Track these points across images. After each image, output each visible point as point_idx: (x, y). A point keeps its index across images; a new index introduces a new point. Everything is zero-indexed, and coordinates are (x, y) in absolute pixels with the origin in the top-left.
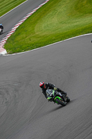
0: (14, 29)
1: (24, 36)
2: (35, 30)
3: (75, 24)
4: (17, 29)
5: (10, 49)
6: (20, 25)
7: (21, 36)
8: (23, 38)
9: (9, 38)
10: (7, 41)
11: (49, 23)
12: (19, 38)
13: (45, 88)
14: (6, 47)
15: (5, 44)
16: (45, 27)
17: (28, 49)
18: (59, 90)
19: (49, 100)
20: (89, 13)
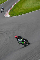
0: (13, 6)
1: (18, 9)
2: (22, 6)
4: (14, 6)
5: (11, 15)
6: (16, 4)
7: (16, 9)
8: (17, 10)
9: (11, 10)
10: (10, 11)
11: (28, 3)
12: (15, 10)
14: (9, 14)
15: (9, 12)
16: (26, 5)
17: (19, 15)
18: (24, 39)
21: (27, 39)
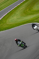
2: (7, 22)
3: (24, 19)
8: (2, 25)
11: (12, 19)
13: (17, 41)
16: (11, 21)
19: (19, 46)
20: (29, 14)
21: (25, 43)
